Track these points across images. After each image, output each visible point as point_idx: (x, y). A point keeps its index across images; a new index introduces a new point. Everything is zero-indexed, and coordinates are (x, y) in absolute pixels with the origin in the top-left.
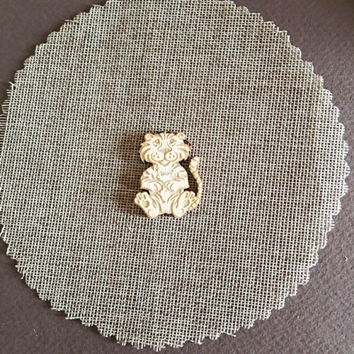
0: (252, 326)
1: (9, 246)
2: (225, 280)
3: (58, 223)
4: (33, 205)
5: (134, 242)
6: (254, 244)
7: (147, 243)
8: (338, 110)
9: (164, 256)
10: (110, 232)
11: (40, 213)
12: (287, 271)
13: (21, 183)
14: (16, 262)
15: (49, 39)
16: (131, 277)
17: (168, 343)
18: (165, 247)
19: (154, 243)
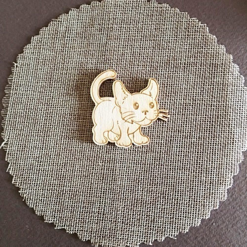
0: (188, 231)
1: (14, 177)
2: (168, 199)
3: (49, 160)
4: (30, 148)
5: (103, 173)
6: (188, 173)
7: (112, 173)
8: (243, 78)
9: (124, 182)
10: (86, 166)
11: (36, 154)
12: (211, 191)
13: (22, 133)
14: (19, 189)
15: (41, 32)
16: (101, 197)
17: (128, 245)
18: (124, 176)
19: (116, 174)
